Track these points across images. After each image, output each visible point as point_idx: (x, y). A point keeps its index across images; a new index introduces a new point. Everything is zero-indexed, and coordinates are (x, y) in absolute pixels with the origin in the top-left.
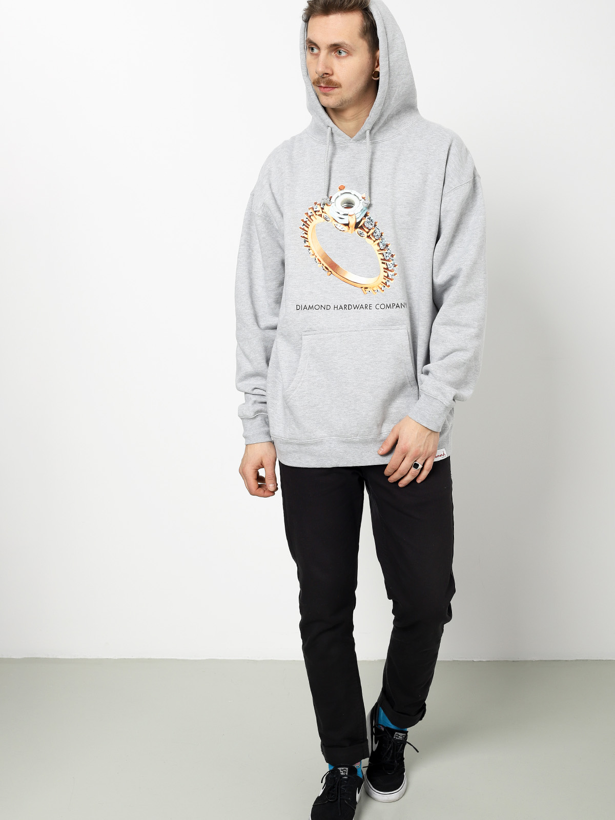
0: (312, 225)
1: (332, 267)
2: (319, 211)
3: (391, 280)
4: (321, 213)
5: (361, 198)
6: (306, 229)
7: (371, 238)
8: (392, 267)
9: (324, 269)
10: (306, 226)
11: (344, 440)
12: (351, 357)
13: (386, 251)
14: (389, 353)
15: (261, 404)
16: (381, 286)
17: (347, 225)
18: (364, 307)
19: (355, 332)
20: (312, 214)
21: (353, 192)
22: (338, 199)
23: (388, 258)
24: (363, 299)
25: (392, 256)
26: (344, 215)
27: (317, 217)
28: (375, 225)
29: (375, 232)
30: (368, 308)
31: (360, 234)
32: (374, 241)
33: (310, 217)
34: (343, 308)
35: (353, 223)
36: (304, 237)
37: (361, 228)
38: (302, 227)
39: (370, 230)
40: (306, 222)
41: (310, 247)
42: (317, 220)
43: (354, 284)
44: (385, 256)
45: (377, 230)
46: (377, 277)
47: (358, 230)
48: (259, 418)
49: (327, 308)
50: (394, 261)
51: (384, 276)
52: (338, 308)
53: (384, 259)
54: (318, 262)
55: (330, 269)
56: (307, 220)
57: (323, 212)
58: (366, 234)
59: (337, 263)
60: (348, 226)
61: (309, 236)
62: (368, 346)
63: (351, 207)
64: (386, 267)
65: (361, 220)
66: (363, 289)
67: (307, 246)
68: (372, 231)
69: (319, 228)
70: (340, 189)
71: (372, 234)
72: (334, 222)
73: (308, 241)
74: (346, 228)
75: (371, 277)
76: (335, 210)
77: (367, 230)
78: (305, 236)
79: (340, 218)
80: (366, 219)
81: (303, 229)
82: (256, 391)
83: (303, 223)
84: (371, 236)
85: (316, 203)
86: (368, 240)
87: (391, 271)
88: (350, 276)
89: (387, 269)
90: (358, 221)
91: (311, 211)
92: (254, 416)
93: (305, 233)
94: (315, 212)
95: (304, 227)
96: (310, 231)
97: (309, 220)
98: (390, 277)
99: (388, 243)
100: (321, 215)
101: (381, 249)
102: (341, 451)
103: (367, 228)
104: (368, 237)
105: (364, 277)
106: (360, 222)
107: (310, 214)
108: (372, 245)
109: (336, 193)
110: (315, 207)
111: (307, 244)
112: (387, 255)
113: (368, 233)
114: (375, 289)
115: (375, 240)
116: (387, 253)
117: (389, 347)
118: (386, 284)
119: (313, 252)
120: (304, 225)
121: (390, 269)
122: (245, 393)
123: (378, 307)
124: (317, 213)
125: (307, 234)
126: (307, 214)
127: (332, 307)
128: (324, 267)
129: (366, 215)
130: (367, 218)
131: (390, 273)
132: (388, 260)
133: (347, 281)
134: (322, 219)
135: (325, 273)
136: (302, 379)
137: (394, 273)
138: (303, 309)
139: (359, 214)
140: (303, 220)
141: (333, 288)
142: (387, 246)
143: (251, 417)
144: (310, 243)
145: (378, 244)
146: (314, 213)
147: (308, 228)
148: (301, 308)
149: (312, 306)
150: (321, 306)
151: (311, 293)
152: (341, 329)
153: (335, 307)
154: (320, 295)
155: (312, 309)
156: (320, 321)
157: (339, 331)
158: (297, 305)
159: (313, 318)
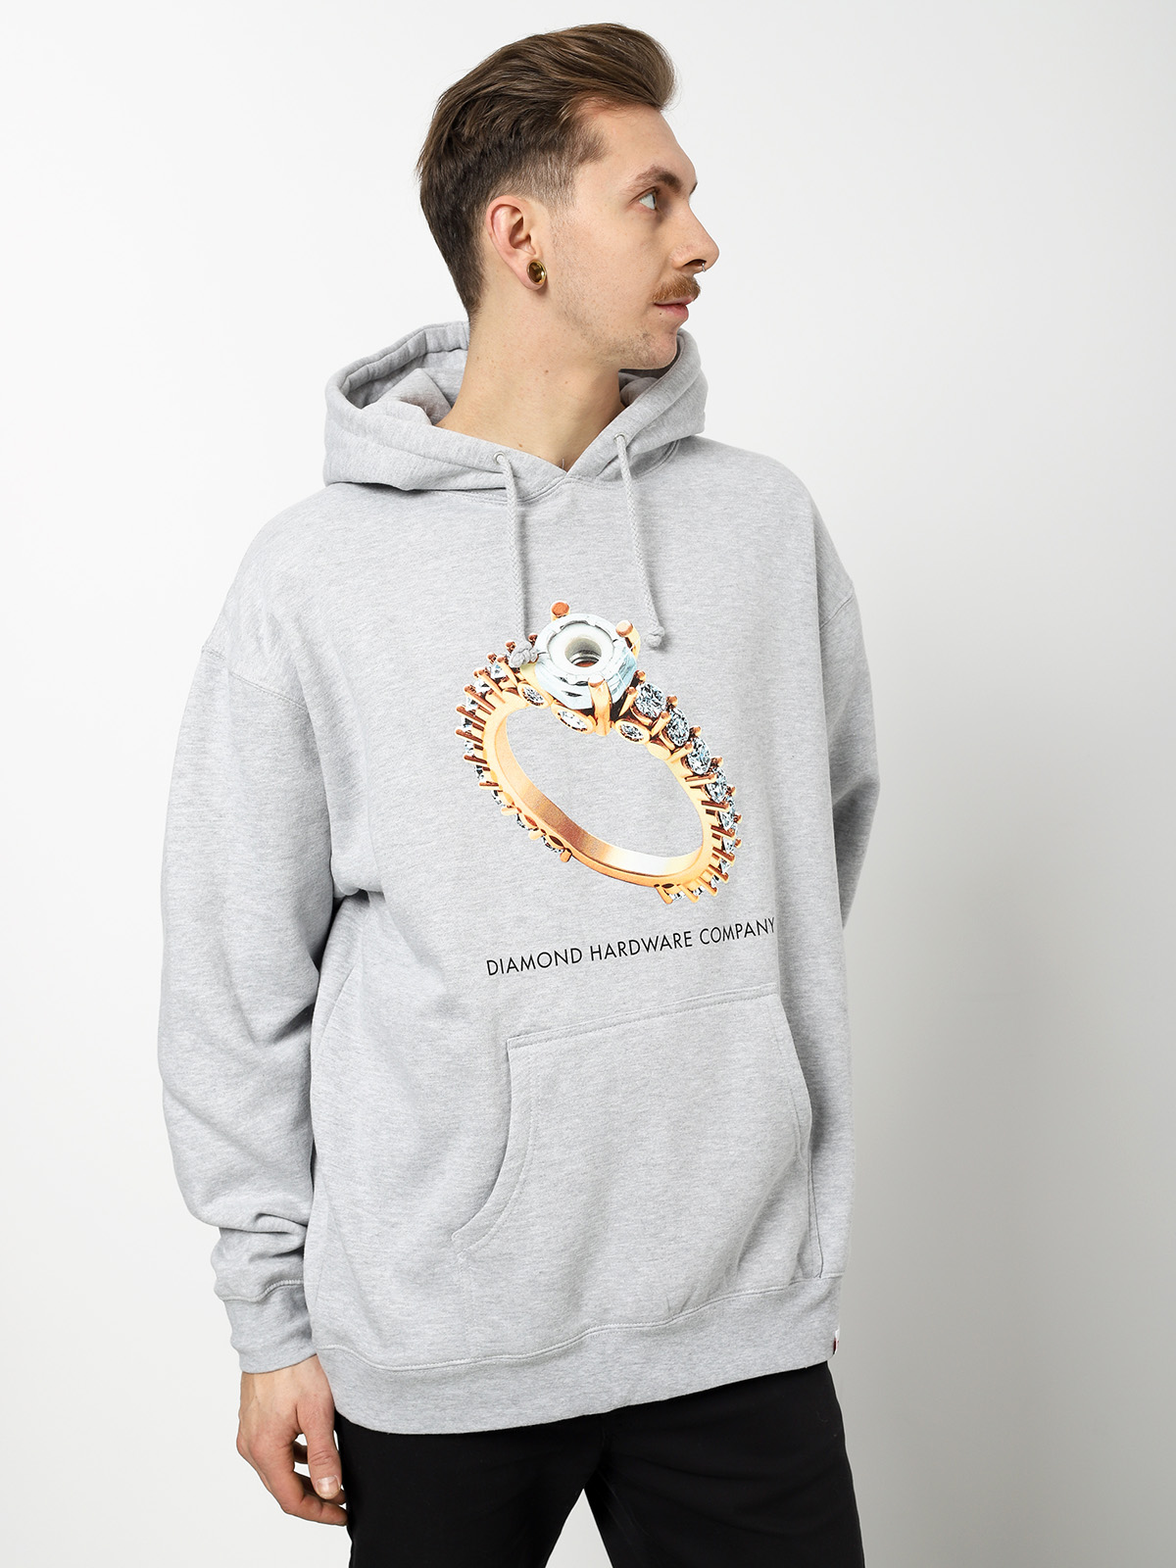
0: (492, 721)
1: (569, 837)
2: (506, 679)
3: (731, 858)
4: (512, 683)
5: (615, 636)
6: (476, 733)
7: (662, 743)
8: (731, 824)
9: (548, 845)
10: (476, 726)
11: (645, 1329)
12: (656, 1091)
13: (714, 780)
14: (747, 1067)
15: (277, 1260)
16: (708, 878)
17: (589, 712)
18: (671, 942)
19: (661, 1017)
20: (487, 689)
21: (592, 619)
22: (557, 643)
23: (721, 799)
24: (667, 919)
25: (730, 791)
26: (580, 684)
27: (505, 695)
28: (670, 707)
29: (671, 725)
30: (683, 944)
31: (629, 735)
32: (672, 752)
33: (483, 697)
34: (617, 952)
35: (603, 706)
36: (474, 759)
37: (629, 716)
38: (465, 730)
39: (654, 719)
40: (472, 713)
41: (497, 785)
42: (507, 705)
43: (635, 878)
44: (712, 793)
45: (679, 720)
46: (694, 854)
47: (620, 723)
48: (277, 1298)
49: (571, 957)
50: (734, 806)
51: (715, 848)
52: (603, 954)
53: (712, 803)
54: (528, 825)
55: (567, 844)
56: (475, 707)
57: (518, 680)
58: (646, 734)
59: (581, 823)
60: (593, 716)
61: (489, 754)
62: (698, 1053)
63: (593, 662)
64: (717, 824)
65: (625, 695)
66: (660, 888)
67: (489, 784)
68: (661, 724)
69: (517, 727)
70: (558, 615)
71: (665, 730)
72: (554, 705)
73: (488, 770)
74: (588, 721)
75: (673, 853)
76: (553, 673)
77: (648, 721)
78: (479, 754)
79: (570, 694)
80: (639, 692)
81: (469, 735)
82: (265, 1223)
83: (464, 717)
84: (661, 737)
85: (493, 658)
86: (654, 748)
87: (728, 834)
88: (621, 857)
89: (721, 828)
90: (616, 698)
91: (483, 679)
92: (262, 1296)
93: (477, 747)
94: (497, 681)
95: (470, 728)
96: (488, 738)
97: (480, 707)
98: (728, 852)
99: (718, 757)
100: (514, 690)
101: (695, 774)
102: (636, 1361)
103: (647, 716)
104: (654, 739)
105: (657, 854)
106: (621, 702)
107: (480, 690)
108: (668, 763)
109: (546, 627)
110: (494, 669)
111: (487, 776)
112: (718, 789)
113: (650, 728)
114: (693, 886)
115: (672, 747)
116: (716, 784)
117: (745, 1050)
118: (719, 870)
119: (509, 798)
120: (467, 722)
121: (726, 829)
122: (223, 1230)
123: (706, 937)
124: (501, 684)
125: (481, 748)
126: (472, 689)
127: (587, 953)
128: (547, 837)
129: (636, 681)
130: (639, 687)
131: (726, 838)
132: (722, 805)
133: (609, 871)
134: (519, 702)
135: (555, 856)
136: (522, 1177)
137: (734, 838)
138: (505, 969)
139: (615, 680)
140: (461, 710)
141: (582, 895)
142: (715, 764)
143: (254, 1300)
144: (496, 772)
145: (685, 760)
146: (492, 686)
147: (482, 729)
148: (500, 967)
149: (531, 958)
150: (556, 953)
151: (522, 920)
152: (619, 1014)
153: (592, 953)
154: (549, 923)
155: (531, 966)
156: (558, 998)
157: (615, 1021)
158: (488, 962)
159: (538, 993)
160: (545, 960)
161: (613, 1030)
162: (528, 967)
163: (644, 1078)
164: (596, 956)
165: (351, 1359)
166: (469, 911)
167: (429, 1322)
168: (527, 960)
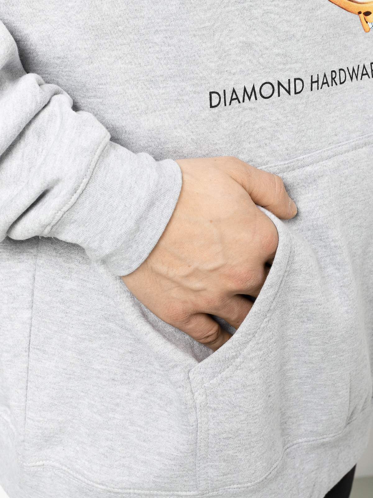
43: (346, 4)
49: (294, 87)
66: (362, 15)
138: (227, 101)
148: (222, 100)
149: (253, 89)
150: (279, 84)
151: (248, 46)
152: (333, 146)
153: (312, 82)
154: (276, 51)
155: (253, 97)
156: (277, 131)
157: (330, 153)
158: (211, 93)
159: (257, 126)
160: (267, 91)
161: (329, 163)
162: (249, 98)
163: (351, 210)
164: (315, 85)
165: (62, 475)
166: (194, 36)
167: (160, 454)
168: (249, 91)
